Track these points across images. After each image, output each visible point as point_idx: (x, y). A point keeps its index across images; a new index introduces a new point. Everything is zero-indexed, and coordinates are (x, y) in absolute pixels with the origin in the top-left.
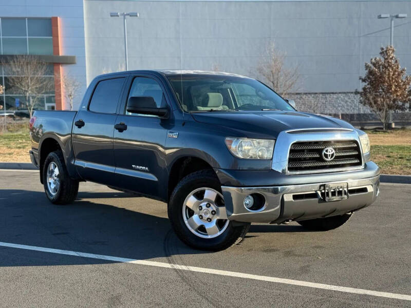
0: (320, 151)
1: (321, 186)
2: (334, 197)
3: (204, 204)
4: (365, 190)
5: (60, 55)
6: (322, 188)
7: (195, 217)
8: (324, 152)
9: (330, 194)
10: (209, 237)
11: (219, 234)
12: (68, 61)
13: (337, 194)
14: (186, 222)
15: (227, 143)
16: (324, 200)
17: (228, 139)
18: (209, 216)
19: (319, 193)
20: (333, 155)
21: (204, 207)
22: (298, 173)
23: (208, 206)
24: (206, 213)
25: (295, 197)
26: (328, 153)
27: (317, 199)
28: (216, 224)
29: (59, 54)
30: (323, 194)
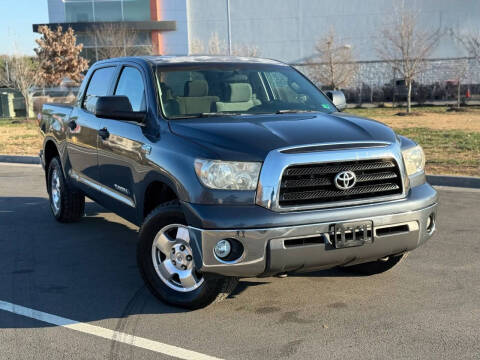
0: (332, 177)
1: (331, 226)
2: (350, 241)
3: (177, 246)
4: (405, 228)
5: (159, 20)
6: (332, 228)
7: (167, 263)
8: (338, 177)
9: (343, 238)
10: (184, 290)
11: (196, 286)
12: (168, 27)
13: (354, 237)
14: (157, 269)
15: (196, 166)
16: (333, 247)
17: (198, 161)
18: (183, 262)
19: (327, 236)
20: (351, 182)
21: (177, 250)
22: (296, 208)
23: (183, 248)
24: (179, 258)
25: (287, 243)
26: (344, 179)
27: (323, 245)
28: (193, 273)
29: (156, 19)
30: (332, 237)
